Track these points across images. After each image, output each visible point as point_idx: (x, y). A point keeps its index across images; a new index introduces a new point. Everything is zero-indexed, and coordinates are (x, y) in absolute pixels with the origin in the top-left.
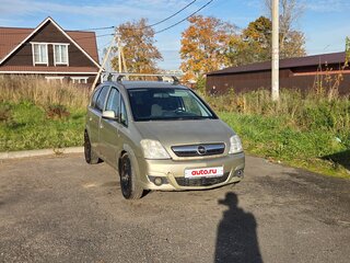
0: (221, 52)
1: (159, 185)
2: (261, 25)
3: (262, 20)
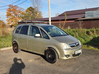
0: (19, 16)
1: (67, 57)
2: (31, 9)
3: (31, 7)
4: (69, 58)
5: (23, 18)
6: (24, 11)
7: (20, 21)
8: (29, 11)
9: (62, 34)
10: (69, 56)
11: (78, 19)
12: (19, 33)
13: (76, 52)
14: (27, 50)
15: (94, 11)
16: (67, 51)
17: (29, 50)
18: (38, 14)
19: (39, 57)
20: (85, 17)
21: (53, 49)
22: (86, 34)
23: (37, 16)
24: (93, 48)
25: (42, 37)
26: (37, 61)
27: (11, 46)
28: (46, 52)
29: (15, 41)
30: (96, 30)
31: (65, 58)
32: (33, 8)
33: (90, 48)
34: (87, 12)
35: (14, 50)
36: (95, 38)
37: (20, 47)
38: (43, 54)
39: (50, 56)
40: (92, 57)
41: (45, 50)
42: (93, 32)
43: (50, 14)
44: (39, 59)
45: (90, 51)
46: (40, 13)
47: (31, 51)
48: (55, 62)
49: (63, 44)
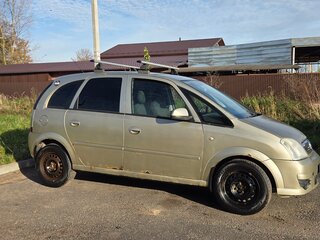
1: (306, 189)
14: (116, 172)
17: (127, 173)
18: (15, 50)
25: (197, 120)
34: (194, 50)
37: (79, 163)
38: (203, 183)
39: (233, 189)
41: (213, 168)
47: (141, 175)
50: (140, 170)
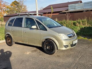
1: (66, 48)
2: (15, 3)
3: (15, 1)
4: (68, 48)
5: (8, 12)
6: (9, 5)
7: (5, 15)
8: (14, 5)
9: (56, 25)
10: (67, 46)
11: (62, 11)
12: (13, 26)
13: (74, 42)
14: (22, 43)
15: (76, 4)
16: (66, 42)
17: (24, 43)
18: (23, 8)
19: (35, 49)
20: (68, 10)
21: (51, 40)
22: (73, 25)
23: (22, 10)
24: (82, 37)
25: (39, 29)
26: (34, 53)
27: (3, 39)
28: (43, 43)
29: (9, 34)
30: (82, 22)
31: (64, 49)
32: (18, 2)
33: (80, 38)
34: (70, 5)
35: (8, 43)
36: (82, 28)
37: (14, 40)
38: (41, 46)
39: (48, 48)
40: (86, 46)
41: (43, 42)
42: (79, 23)
43: (37, 7)
44: (35, 51)
45: (80, 41)
46: (25, 6)
47: (27, 43)
48: (54, 53)
49: (62, 35)
50: (27, 42)
